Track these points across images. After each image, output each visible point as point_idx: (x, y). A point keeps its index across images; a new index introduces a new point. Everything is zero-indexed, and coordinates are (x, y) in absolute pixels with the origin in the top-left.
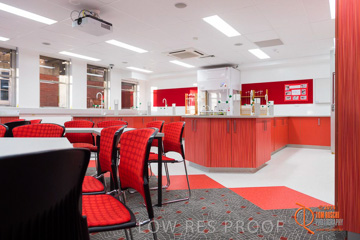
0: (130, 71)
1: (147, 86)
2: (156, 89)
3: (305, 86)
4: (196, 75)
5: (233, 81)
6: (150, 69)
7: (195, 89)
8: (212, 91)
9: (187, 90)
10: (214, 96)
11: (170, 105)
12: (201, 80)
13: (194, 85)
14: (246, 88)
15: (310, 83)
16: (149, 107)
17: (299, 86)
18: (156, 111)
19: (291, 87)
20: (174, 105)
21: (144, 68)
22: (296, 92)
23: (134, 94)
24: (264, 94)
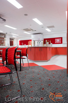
0: (12, 35)
1: (17, 39)
2: (20, 40)
3: (60, 39)
4: (31, 36)
5: (41, 38)
6: (18, 34)
7: (31, 40)
8: (36, 41)
9: (29, 40)
10: (36, 42)
11: (24, 45)
12: (32, 37)
13: (31, 39)
14: (45, 40)
15: (62, 38)
16: (18, 45)
17: (59, 39)
18: (20, 46)
19: (57, 39)
20: (25, 45)
21: (16, 34)
22: (58, 41)
23: (14, 42)
24: (50, 41)
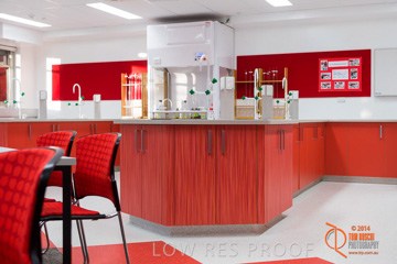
1: (37, 56)
2: (58, 62)
3: (357, 62)
4: (144, 36)
5: (220, 49)
6: (43, 20)
7: (142, 64)
8: (180, 70)
9: (126, 67)
10: (180, 79)
11: (88, 97)
12: (154, 45)
13: (141, 56)
14: (246, 65)
15: (365, 56)
16: (43, 102)
17: (345, 63)
18: (58, 110)
19: (332, 64)
20: (97, 97)
21: (31, 17)
22: (340, 73)
23: (9, 73)
24: (280, 76)
